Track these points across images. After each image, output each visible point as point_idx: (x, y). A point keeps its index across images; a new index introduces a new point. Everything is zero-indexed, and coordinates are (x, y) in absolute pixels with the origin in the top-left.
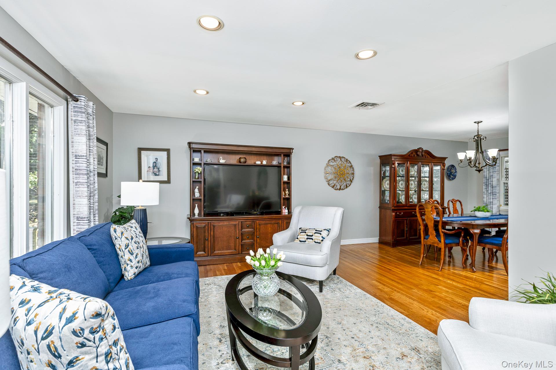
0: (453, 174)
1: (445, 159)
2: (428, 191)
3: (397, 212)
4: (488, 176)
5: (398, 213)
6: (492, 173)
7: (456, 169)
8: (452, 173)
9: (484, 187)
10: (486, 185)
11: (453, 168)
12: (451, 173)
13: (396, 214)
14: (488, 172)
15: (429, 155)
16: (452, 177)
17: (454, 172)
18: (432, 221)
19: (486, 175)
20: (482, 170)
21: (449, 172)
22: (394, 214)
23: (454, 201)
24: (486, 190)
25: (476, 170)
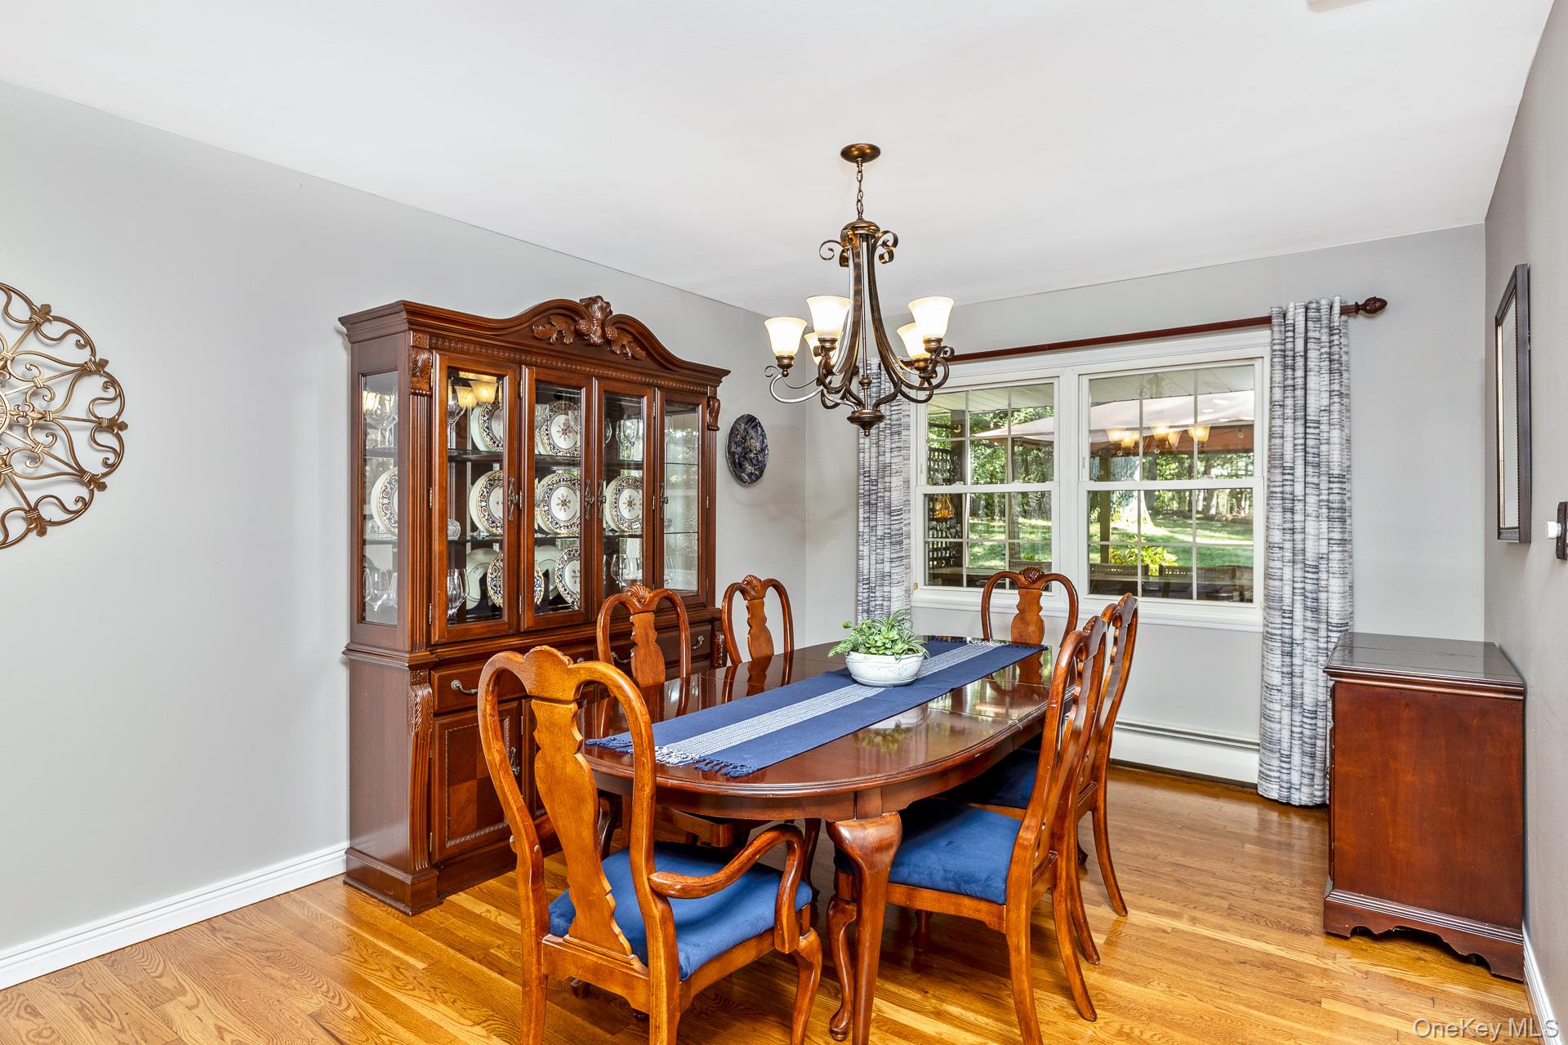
0: (752, 455)
1: (717, 375)
2: (640, 536)
3: (450, 678)
4: (874, 468)
5: (455, 684)
6: (888, 455)
7: (764, 436)
8: (751, 451)
9: (861, 511)
10: (869, 503)
11: (752, 432)
12: (746, 451)
13: (443, 688)
14: (874, 450)
15: (643, 348)
16: (749, 468)
17: (758, 448)
18: (581, 800)
19: (867, 464)
20: (881, 418)
21: (739, 450)
22: (424, 692)
23: (752, 590)
24: (866, 524)
25: (852, 419)
